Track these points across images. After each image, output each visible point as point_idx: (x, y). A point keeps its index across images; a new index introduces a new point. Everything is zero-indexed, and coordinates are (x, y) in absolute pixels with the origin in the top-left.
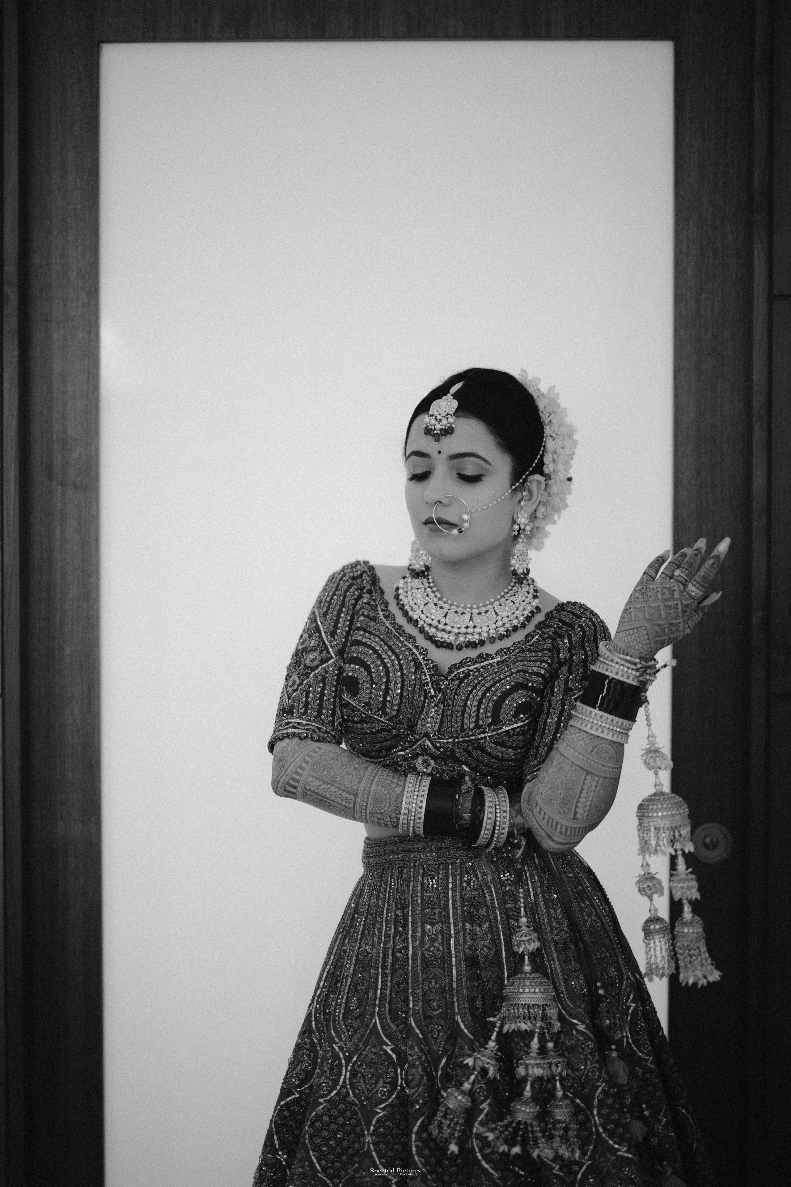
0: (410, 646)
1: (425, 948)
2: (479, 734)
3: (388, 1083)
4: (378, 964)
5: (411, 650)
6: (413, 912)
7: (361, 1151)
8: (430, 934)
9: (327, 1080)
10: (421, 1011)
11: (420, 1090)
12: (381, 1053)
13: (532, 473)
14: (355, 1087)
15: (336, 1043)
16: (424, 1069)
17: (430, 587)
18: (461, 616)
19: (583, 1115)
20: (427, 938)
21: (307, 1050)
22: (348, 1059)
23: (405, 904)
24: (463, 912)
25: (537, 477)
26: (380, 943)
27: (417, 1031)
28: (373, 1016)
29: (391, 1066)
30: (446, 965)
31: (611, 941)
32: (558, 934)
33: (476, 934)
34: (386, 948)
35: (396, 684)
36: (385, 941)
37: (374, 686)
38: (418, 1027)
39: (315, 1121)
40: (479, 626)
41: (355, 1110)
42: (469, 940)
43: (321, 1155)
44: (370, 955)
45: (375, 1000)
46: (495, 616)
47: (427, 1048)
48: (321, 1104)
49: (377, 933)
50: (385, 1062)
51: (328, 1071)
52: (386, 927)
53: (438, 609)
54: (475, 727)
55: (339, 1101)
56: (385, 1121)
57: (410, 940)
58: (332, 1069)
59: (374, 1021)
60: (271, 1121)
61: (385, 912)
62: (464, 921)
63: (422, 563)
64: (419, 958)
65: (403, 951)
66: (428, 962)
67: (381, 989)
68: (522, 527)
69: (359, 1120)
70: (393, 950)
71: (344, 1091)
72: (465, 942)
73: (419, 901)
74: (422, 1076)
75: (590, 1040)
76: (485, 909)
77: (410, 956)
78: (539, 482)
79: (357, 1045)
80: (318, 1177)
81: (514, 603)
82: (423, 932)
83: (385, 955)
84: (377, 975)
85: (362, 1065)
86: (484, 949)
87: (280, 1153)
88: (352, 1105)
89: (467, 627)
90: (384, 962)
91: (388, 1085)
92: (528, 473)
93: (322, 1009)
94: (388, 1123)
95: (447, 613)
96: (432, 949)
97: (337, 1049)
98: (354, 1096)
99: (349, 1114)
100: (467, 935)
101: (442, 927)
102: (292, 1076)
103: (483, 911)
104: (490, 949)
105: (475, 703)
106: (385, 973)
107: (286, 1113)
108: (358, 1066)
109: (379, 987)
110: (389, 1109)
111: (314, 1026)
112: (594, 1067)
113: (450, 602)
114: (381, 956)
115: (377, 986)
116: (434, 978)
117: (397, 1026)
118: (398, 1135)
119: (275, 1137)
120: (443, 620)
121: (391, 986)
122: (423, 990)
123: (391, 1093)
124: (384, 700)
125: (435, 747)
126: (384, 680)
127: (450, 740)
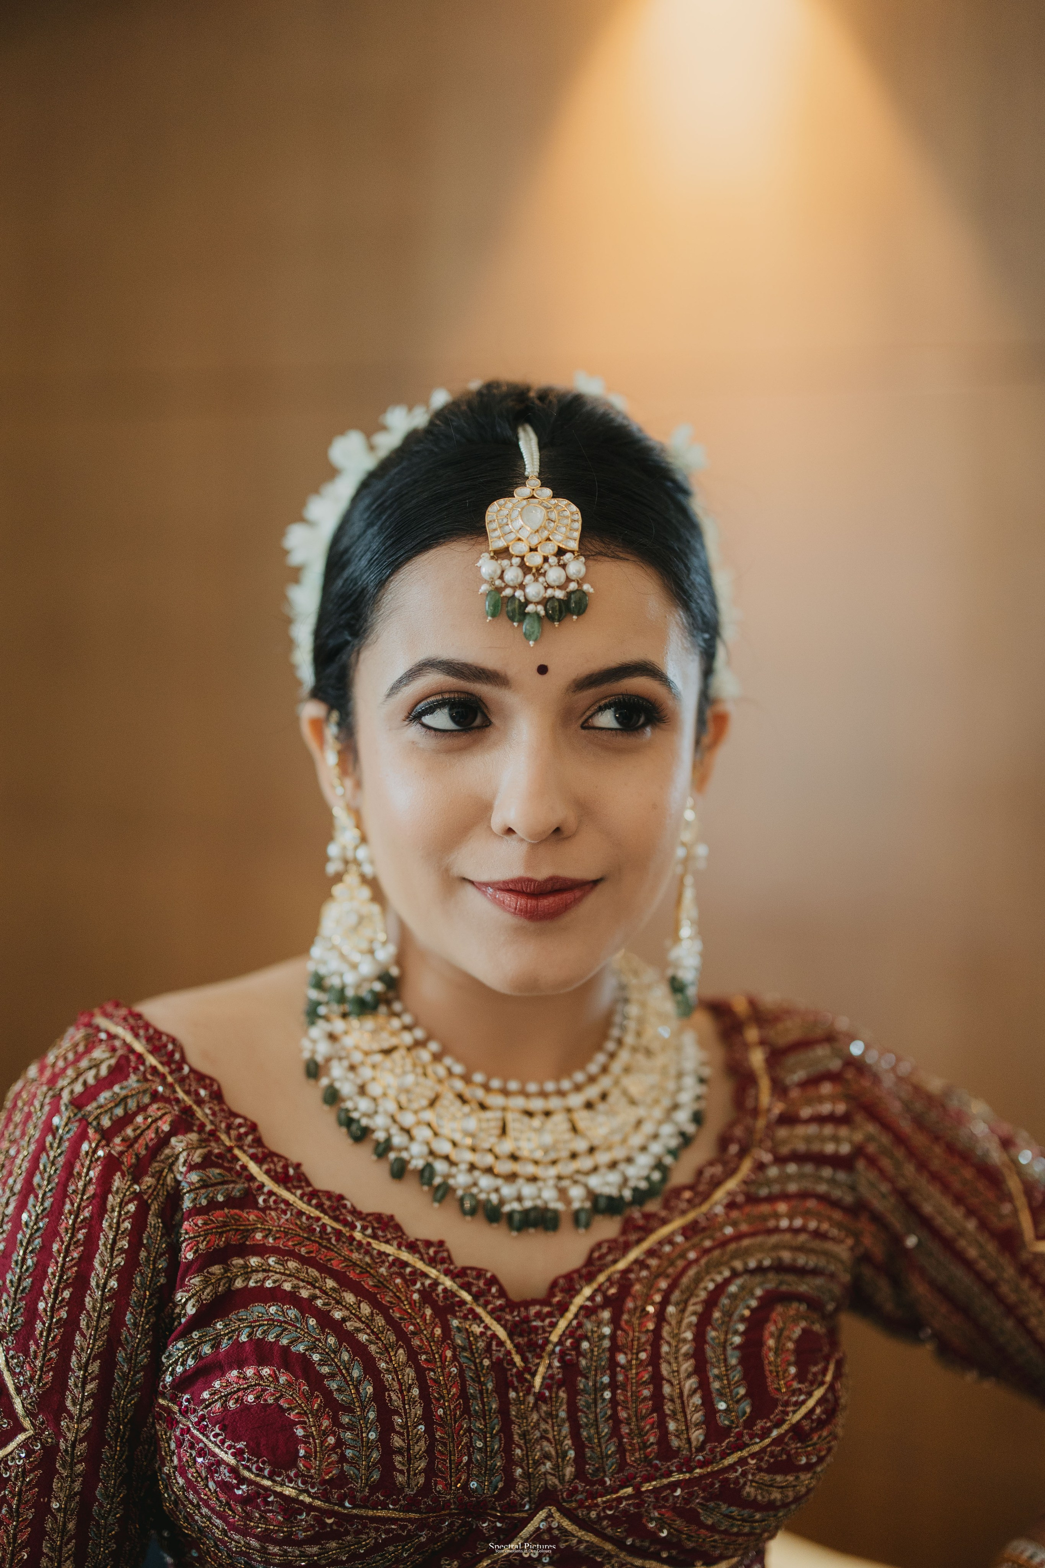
0: (396, 1252)
2: (724, 1455)
5: (405, 1264)
18: (544, 1124)
35: (404, 1389)
54: (708, 1438)
95: (504, 1120)
105: (687, 1366)
120: (503, 1147)
124: (388, 1451)
125: (581, 1523)
126: (368, 1389)
127: (626, 1491)
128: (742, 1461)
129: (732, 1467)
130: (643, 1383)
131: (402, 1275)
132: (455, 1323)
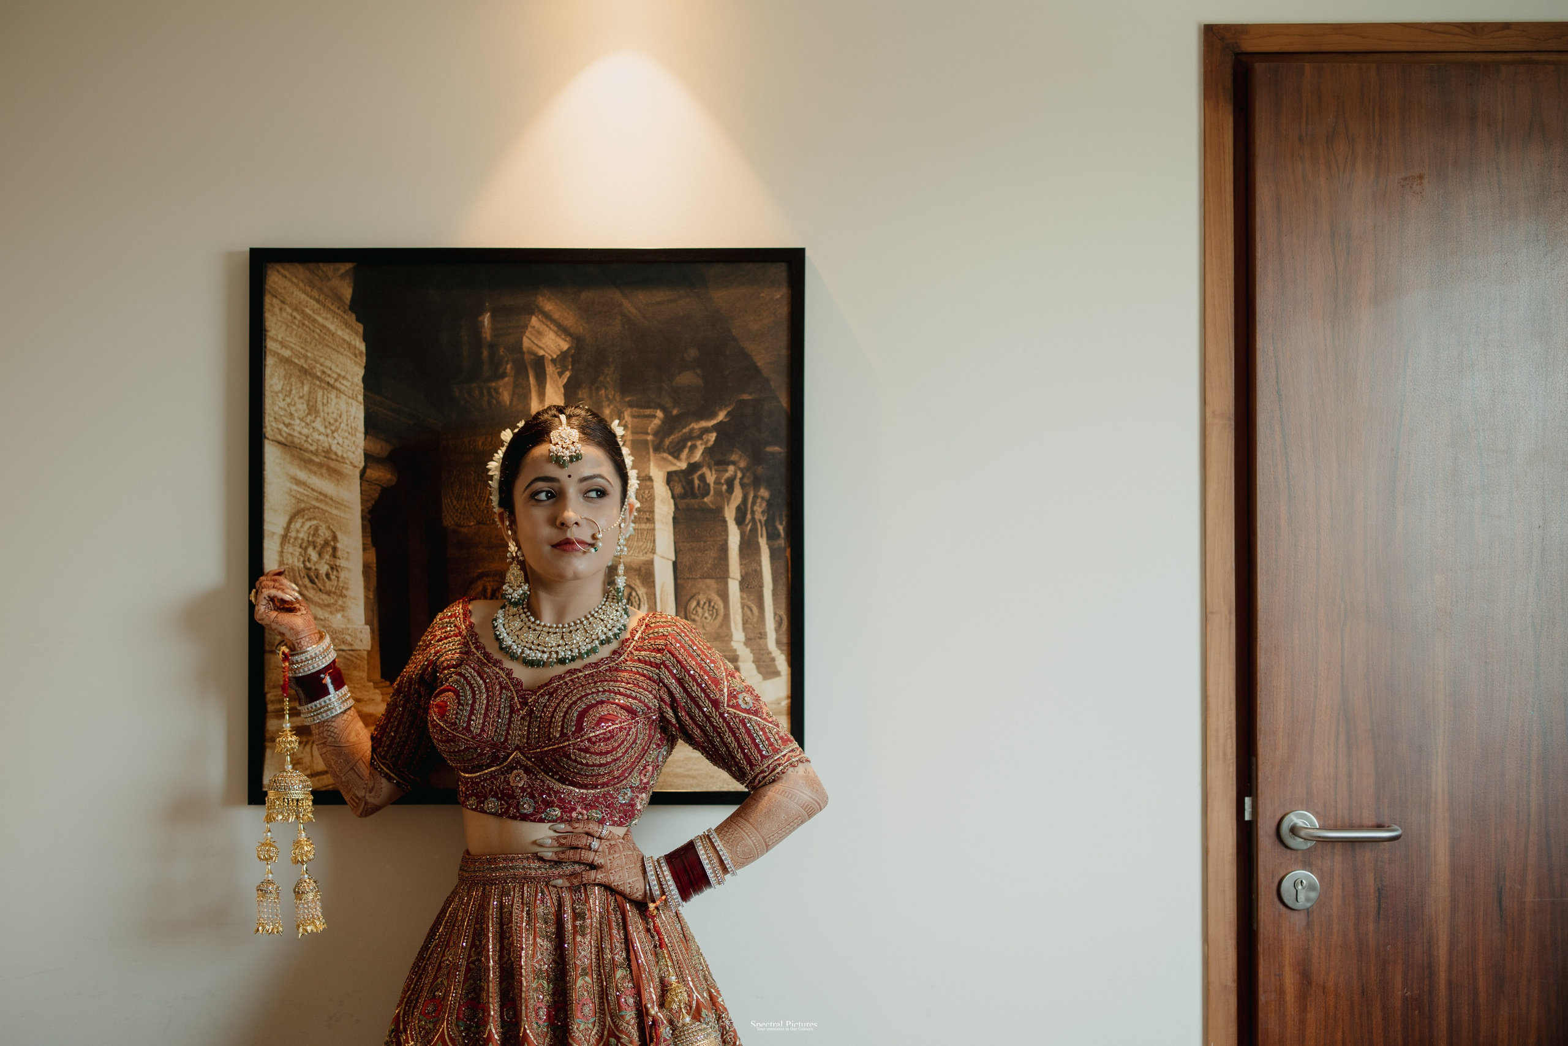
0: (497, 670)
18: (553, 636)
23: (484, 919)
24: (535, 928)
28: (444, 1018)
33: (546, 949)
35: (481, 705)
37: (460, 707)
46: (584, 633)
53: (532, 632)
62: (535, 936)
72: (535, 956)
81: (603, 619)
89: (559, 646)
95: (540, 634)
100: (538, 950)
104: (558, 964)
109: (451, 995)
111: (401, 1027)
113: (543, 624)
120: (536, 642)
124: (469, 720)
125: (527, 758)
126: (470, 702)
127: (539, 750)
128: (569, 745)
129: (565, 747)
130: (548, 717)
131: (495, 676)
132: (504, 691)
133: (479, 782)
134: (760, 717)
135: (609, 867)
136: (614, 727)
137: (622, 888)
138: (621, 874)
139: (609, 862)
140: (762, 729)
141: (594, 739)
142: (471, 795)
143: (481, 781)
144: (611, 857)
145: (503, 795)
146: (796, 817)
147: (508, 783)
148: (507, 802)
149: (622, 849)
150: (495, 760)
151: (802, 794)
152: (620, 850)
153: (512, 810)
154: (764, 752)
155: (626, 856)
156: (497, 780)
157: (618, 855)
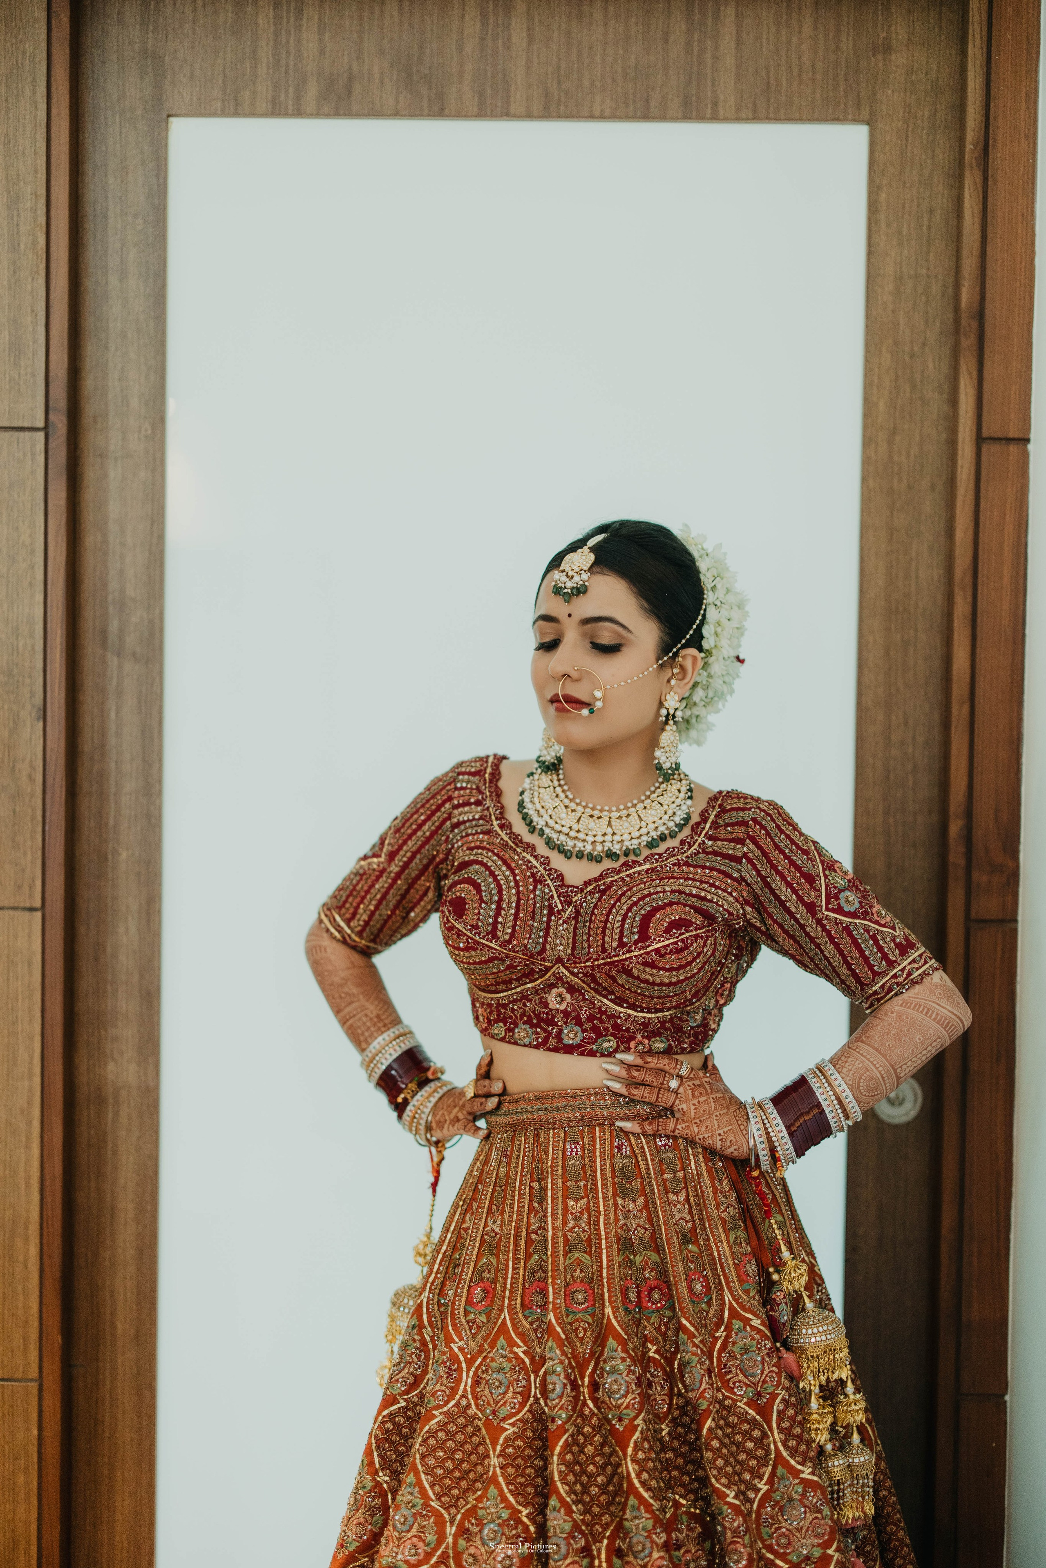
0: (529, 857)
1: (568, 1228)
2: (623, 954)
3: (518, 1393)
4: (509, 1247)
5: (531, 862)
6: (553, 1184)
7: (485, 1476)
8: (574, 1211)
9: (443, 1388)
10: (563, 1305)
11: (563, 1401)
12: (511, 1356)
13: (684, 647)
14: (479, 1397)
15: (455, 1342)
16: (567, 1377)
17: (560, 785)
18: (597, 821)
19: (759, 1429)
20: (570, 1217)
21: (417, 1348)
22: (470, 1363)
23: (542, 1174)
24: (614, 1184)
25: (693, 651)
26: (511, 1221)
27: (559, 1329)
28: (501, 1310)
29: (523, 1373)
30: (593, 1249)
31: (783, 1216)
32: (725, 1211)
33: (629, 1211)
34: (518, 1228)
35: (509, 903)
36: (518, 1220)
37: (483, 905)
38: (559, 1324)
39: (428, 1438)
40: (620, 833)
41: (478, 1426)
42: (621, 1218)
43: (435, 1480)
44: (498, 1236)
45: (504, 1291)
46: (638, 821)
47: (570, 1351)
48: (435, 1417)
49: (507, 1210)
50: (515, 1367)
51: (445, 1376)
52: (519, 1202)
53: (570, 813)
54: (619, 946)
55: (457, 1413)
56: (515, 1439)
57: (550, 1219)
58: (449, 1375)
59: (502, 1317)
60: (370, 1434)
61: (518, 1184)
62: (615, 1195)
63: (553, 754)
64: (561, 1240)
65: (539, 1232)
66: (572, 1246)
67: (512, 1278)
68: (672, 712)
69: (484, 1438)
70: (527, 1230)
71: (464, 1402)
72: (617, 1220)
73: (560, 1171)
74: (565, 1385)
75: (767, 1338)
76: (639, 1180)
77: (550, 1238)
78: (695, 658)
79: (481, 1346)
80: (430, 1506)
81: (661, 805)
82: (566, 1209)
83: (517, 1236)
84: (507, 1260)
85: (487, 1370)
86: (639, 1228)
87: (381, 1474)
88: (475, 1419)
89: (605, 835)
90: (516, 1245)
91: (518, 1396)
92: (679, 645)
93: (436, 1300)
94: (519, 1443)
95: (580, 817)
96: (577, 1229)
97: (456, 1350)
98: (477, 1408)
99: (470, 1429)
100: (619, 1212)
101: (588, 1203)
102: (397, 1381)
103: (636, 1184)
104: (646, 1229)
105: (619, 918)
106: (517, 1259)
107: (389, 1426)
108: (483, 1372)
109: (510, 1276)
110: (520, 1424)
111: (425, 1320)
112: (772, 1371)
113: (584, 804)
114: (512, 1238)
115: (506, 1274)
116: (578, 1264)
117: (531, 1324)
118: (530, 1457)
119: (375, 1454)
120: (576, 827)
121: (524, 1275)
122: (565, 1280)
123: (522, 1405)
124: (496, 922)
125: (572, 973)
126: (496, 898)
127: (588, 964)
128: (631, 958)
129: (626, 959)
130: (601, 921)
131: (527, 866)
132: (539, 887)
133: (507, 1005)
134: (870, 920)
135: (693, 1114)
136: (688, 934)
137: (711, 1142)
138: (708, 1123)
139: (693, 1107)
140: (874, 938)
141: (663, 951)
142: (497, 1021)
143: (510, 1002)
144: (695, 1102)
145: (541, 1020)
146: (934, 1038)
147: (546, 1005)
148: (545, 1031)
149: (709, 1091)
150: (529, 975)
151: (941, 1009)
152: (707, 1092)
153: (552, 1042)
154: (876, 968)
155: (716, 1100)
156: (530, 1001)
157: (705, 1098)
